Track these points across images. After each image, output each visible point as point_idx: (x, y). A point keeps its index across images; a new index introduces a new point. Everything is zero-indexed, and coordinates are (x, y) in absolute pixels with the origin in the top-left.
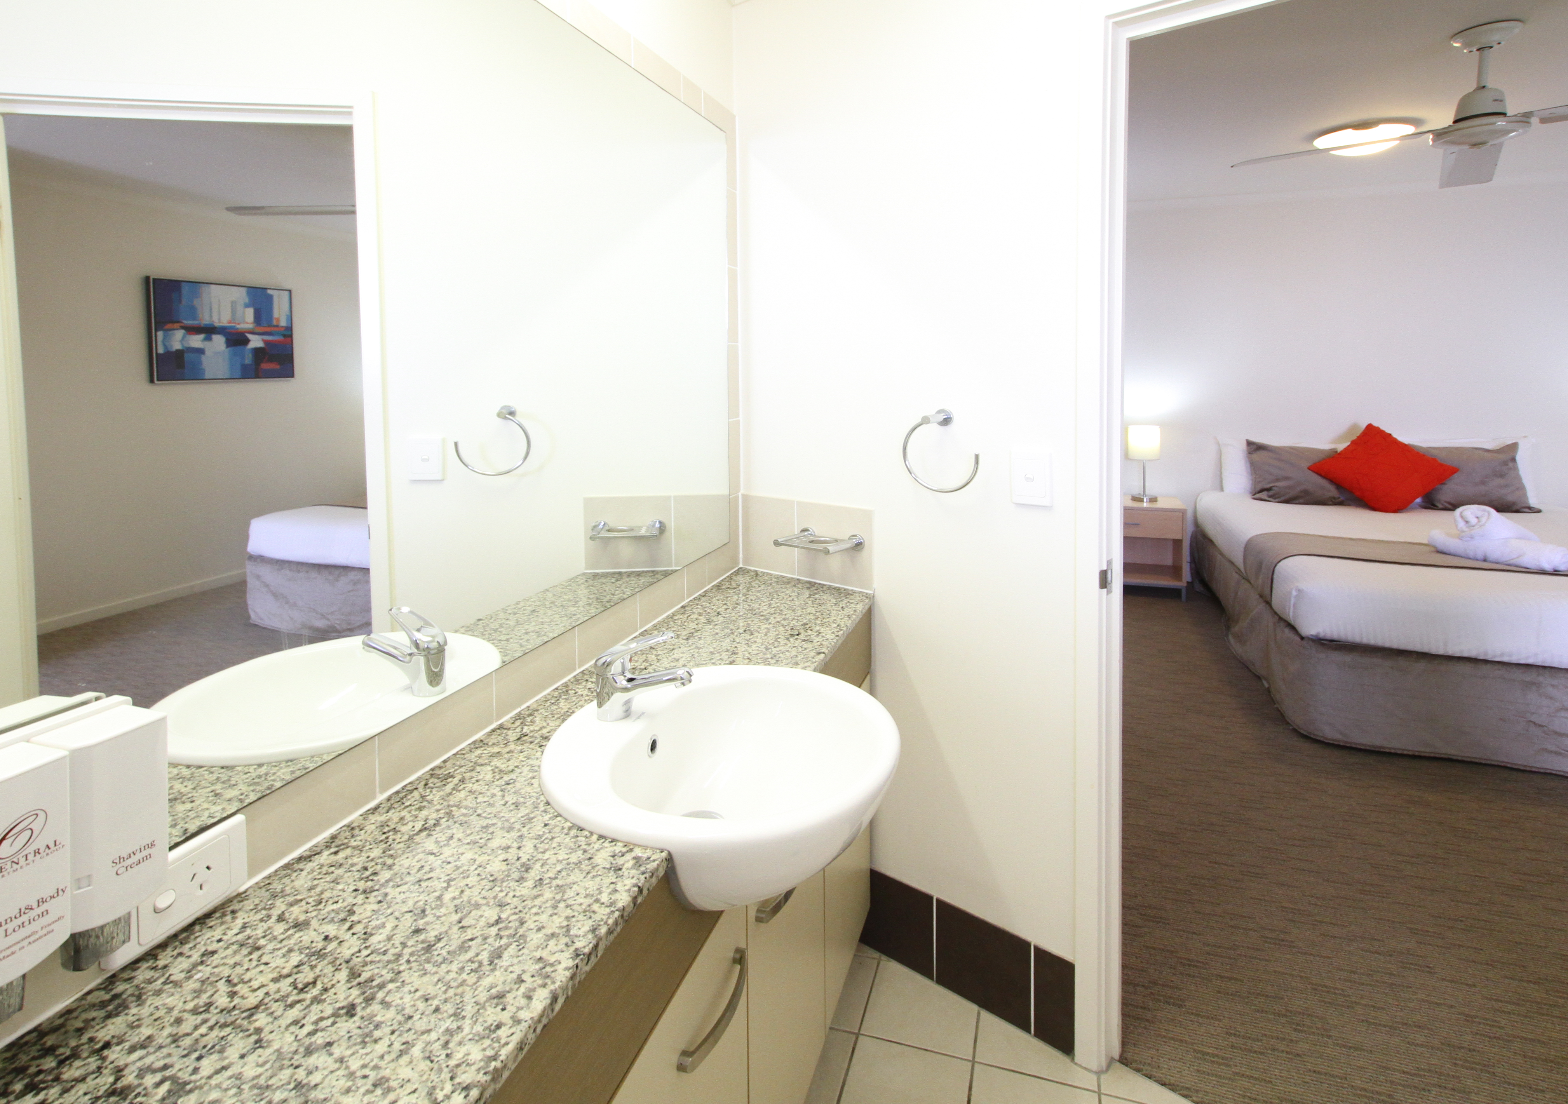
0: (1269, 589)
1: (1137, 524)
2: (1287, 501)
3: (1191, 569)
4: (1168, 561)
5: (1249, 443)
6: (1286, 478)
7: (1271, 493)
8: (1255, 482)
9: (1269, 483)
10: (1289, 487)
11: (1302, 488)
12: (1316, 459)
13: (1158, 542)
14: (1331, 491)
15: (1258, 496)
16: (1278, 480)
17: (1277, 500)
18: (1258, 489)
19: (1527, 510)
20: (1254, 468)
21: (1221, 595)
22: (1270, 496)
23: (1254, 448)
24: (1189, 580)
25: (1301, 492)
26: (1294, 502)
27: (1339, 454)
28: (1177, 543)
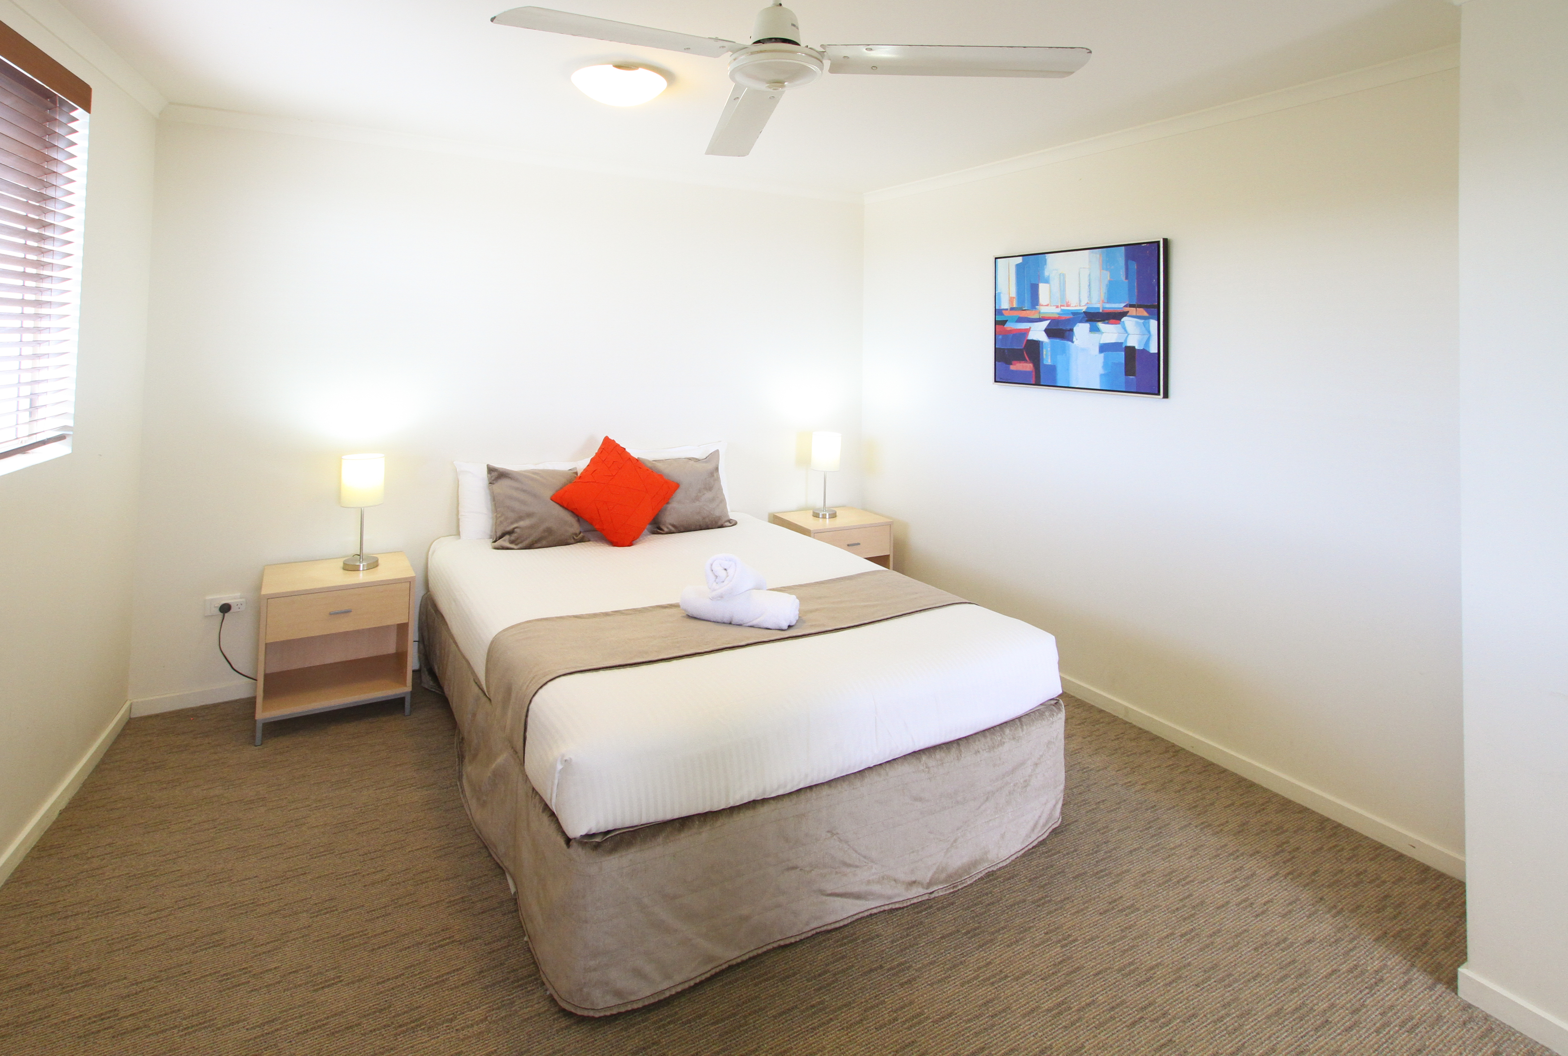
0: (522, 740)
1: (348, 612)
2: (529, 547)
3: (419, 652)
4: (391, 649)
5: (491, 470)
6: (529, 515)
7: (513, 537)
8: (497, 523)
9: (512, 523)
10: (532, 527)
11: (546, 525)
12: (558, 483)
13: (378, 632)
14: (572, 525)
15: (500, 542)
16: (521, 518)
17: (520, 546)
18: (499, 534)
19: (728, 524)
20: (497, 504)
21: (454, 703)
22: (512, 542)
23: (496, 475)
24: (417, 667)
25: (544, 531)
26: (536, 545)
27: (580, 477)
28: (402, 628)
